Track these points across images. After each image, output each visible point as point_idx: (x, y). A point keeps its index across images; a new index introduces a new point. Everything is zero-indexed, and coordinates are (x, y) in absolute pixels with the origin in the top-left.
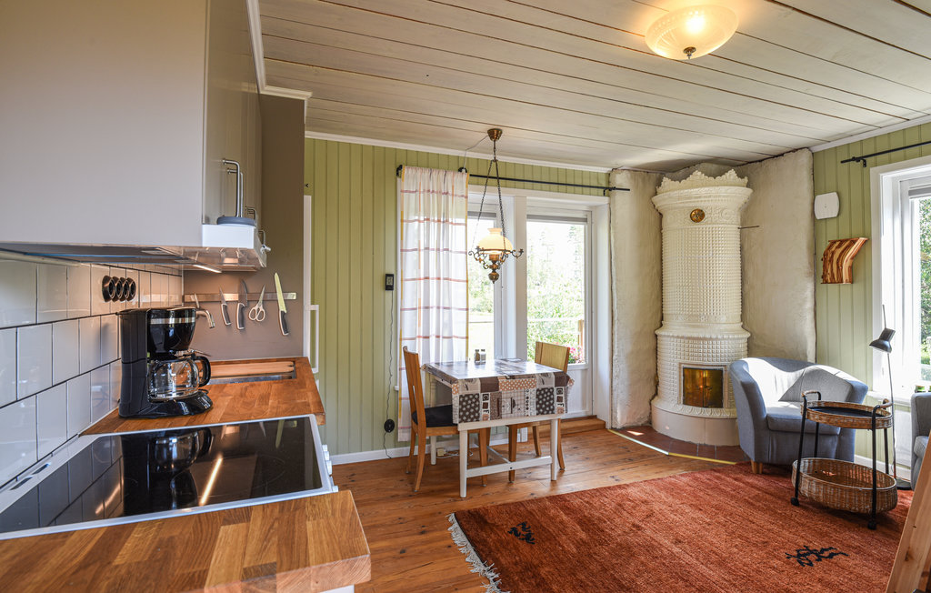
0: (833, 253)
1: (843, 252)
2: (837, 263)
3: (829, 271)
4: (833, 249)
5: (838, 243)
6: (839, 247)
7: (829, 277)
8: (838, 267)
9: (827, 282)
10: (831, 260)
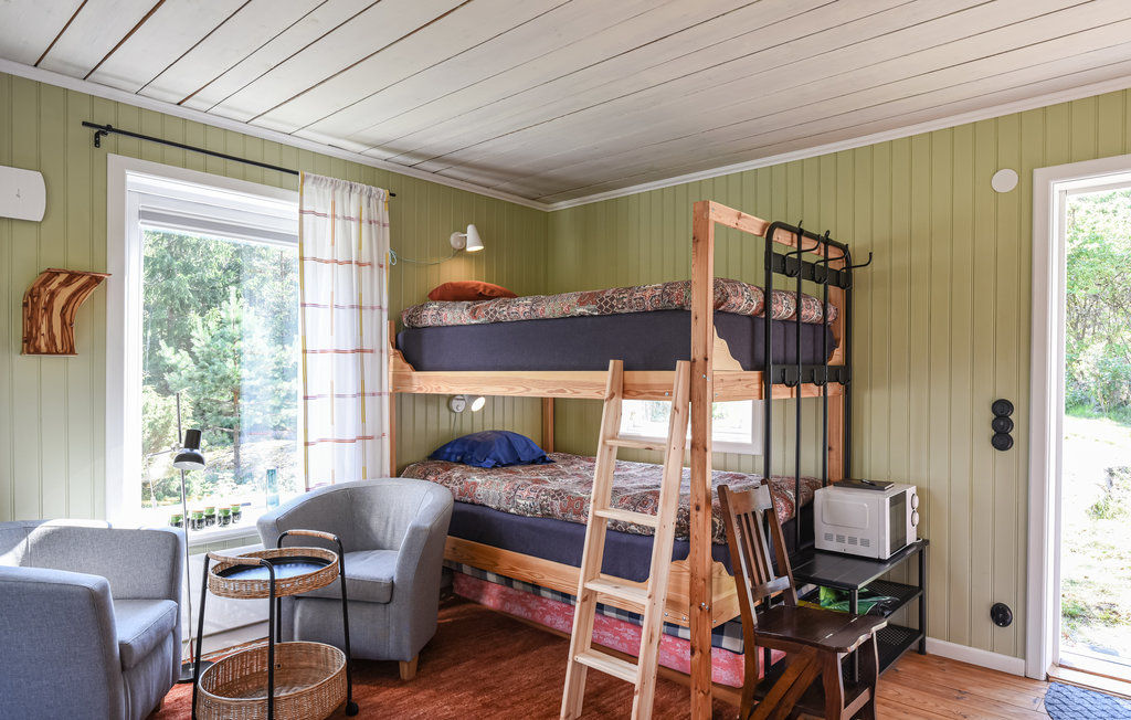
0: (53, 294)
1: (74, 295)
2: (63, 315)
3: (44, 329)
4: (53, 286)
5: (62, 278)
6: (67, 283)
7: (42, 343)
8: (64, 323)
9: (37, 351)
10: (49, 308)
